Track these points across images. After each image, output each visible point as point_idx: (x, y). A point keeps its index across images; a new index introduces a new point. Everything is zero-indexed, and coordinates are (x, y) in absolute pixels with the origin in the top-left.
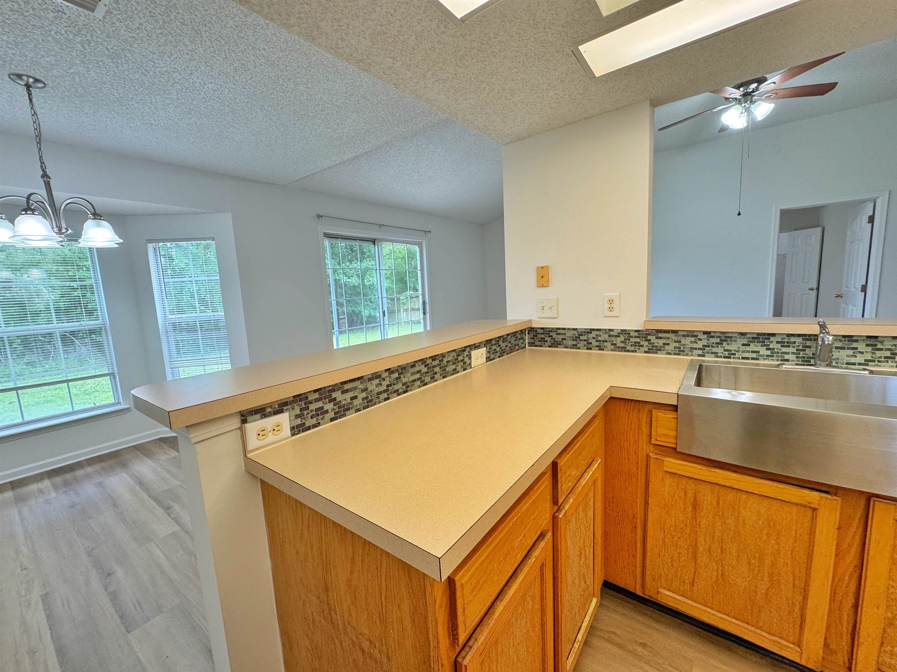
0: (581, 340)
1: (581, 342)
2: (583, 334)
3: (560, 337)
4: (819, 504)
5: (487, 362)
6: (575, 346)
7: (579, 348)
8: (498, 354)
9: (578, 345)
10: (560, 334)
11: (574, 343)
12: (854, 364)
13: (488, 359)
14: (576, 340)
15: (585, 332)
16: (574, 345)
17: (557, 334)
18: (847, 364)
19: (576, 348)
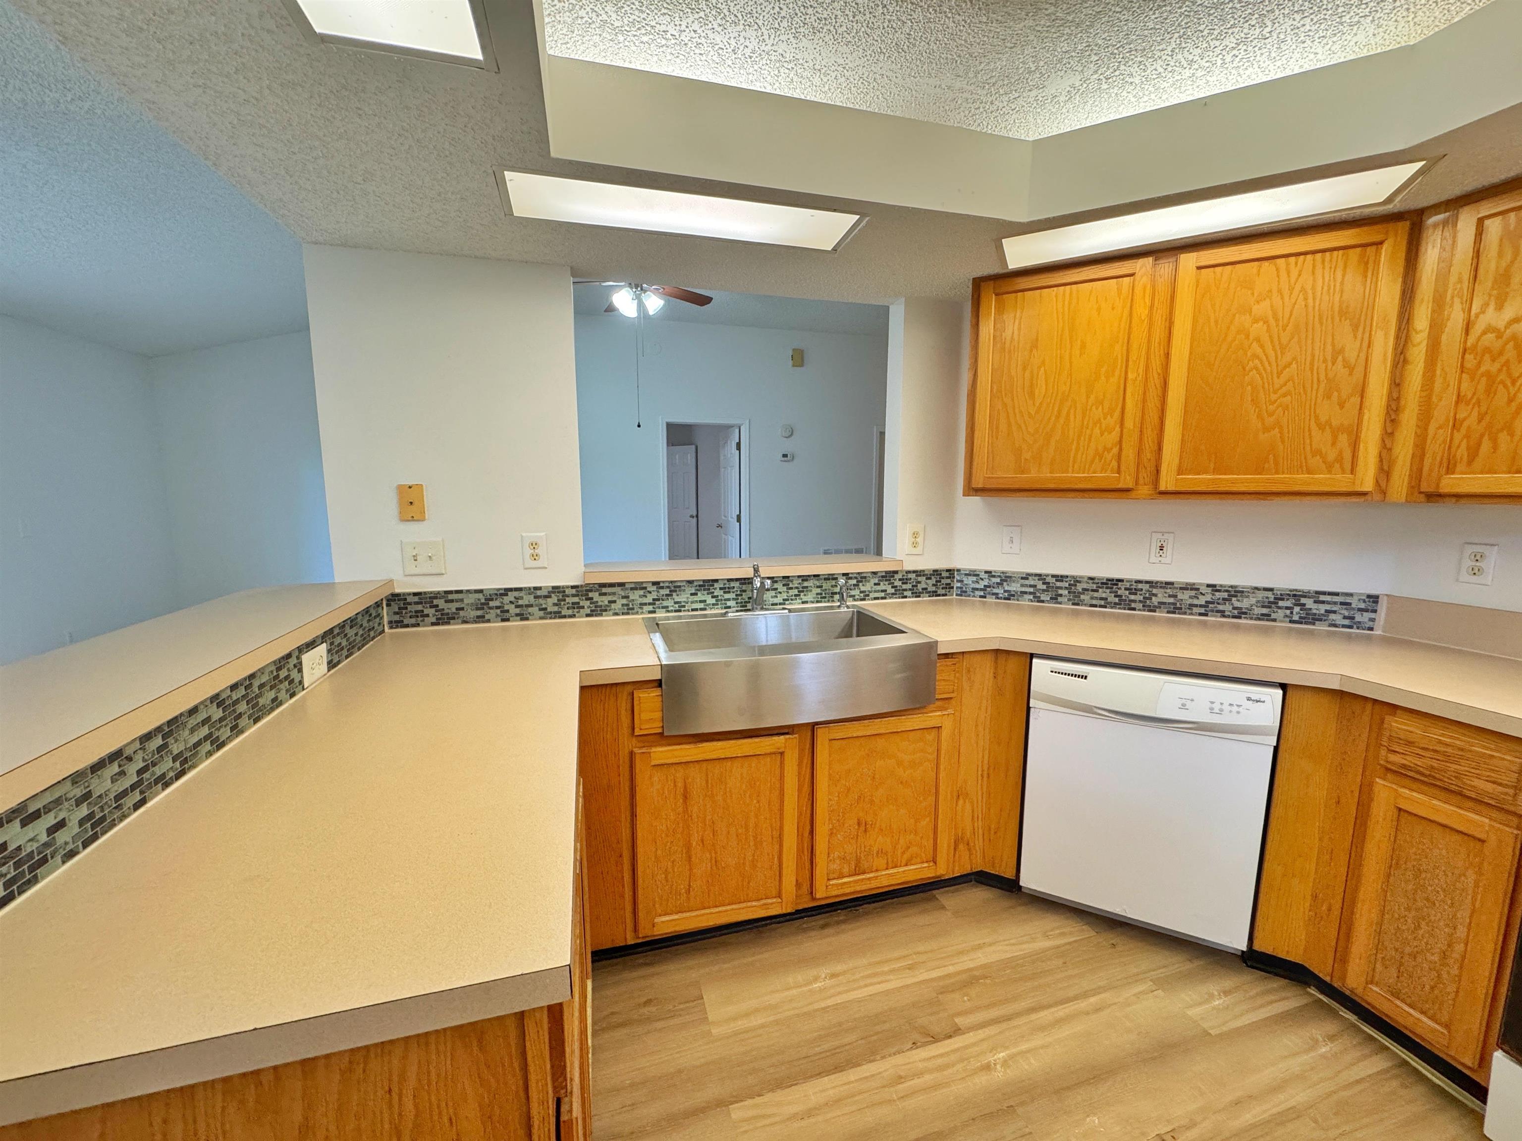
0: (491, 608)
1: (491, 611)
2: (494, 597)
3: (453, 607)
4: (785, 747)
5: (329, 671)
6: (480, 619)
7: (489, 621)
8: (345, 652)
9: (487, 617)
10: (452, 601)
11: (479, 613)
12: (776, 604)
13: (331, 665)
14: (483, 609)
15: (496, 594)
16: (478, 617)
17: (446, 601)
18: (773, 605)
19: (483, 622)
